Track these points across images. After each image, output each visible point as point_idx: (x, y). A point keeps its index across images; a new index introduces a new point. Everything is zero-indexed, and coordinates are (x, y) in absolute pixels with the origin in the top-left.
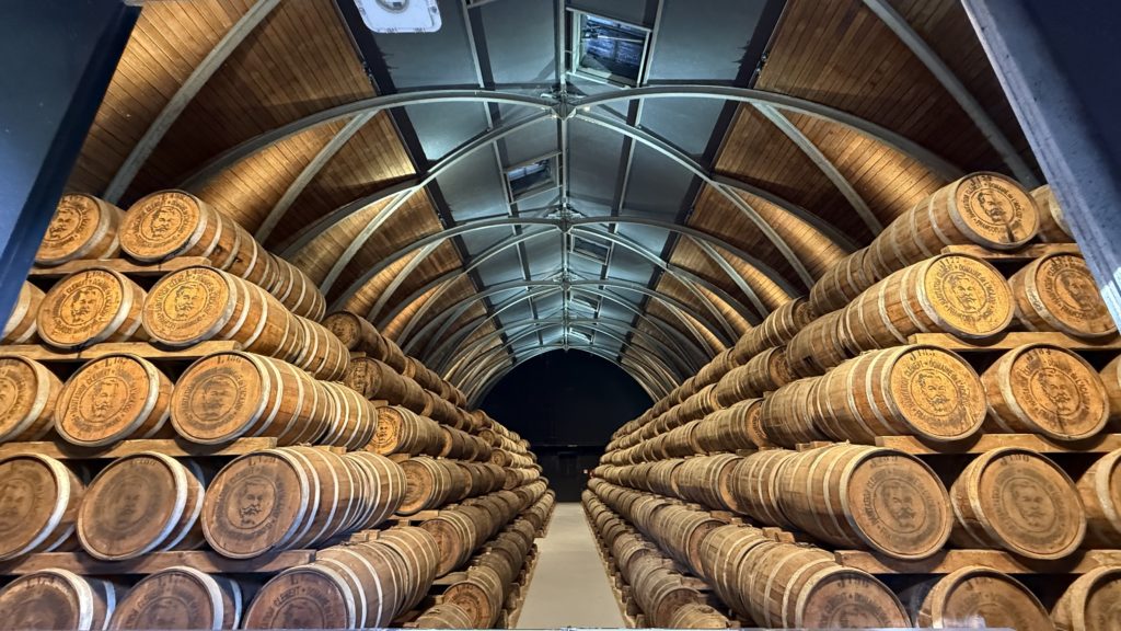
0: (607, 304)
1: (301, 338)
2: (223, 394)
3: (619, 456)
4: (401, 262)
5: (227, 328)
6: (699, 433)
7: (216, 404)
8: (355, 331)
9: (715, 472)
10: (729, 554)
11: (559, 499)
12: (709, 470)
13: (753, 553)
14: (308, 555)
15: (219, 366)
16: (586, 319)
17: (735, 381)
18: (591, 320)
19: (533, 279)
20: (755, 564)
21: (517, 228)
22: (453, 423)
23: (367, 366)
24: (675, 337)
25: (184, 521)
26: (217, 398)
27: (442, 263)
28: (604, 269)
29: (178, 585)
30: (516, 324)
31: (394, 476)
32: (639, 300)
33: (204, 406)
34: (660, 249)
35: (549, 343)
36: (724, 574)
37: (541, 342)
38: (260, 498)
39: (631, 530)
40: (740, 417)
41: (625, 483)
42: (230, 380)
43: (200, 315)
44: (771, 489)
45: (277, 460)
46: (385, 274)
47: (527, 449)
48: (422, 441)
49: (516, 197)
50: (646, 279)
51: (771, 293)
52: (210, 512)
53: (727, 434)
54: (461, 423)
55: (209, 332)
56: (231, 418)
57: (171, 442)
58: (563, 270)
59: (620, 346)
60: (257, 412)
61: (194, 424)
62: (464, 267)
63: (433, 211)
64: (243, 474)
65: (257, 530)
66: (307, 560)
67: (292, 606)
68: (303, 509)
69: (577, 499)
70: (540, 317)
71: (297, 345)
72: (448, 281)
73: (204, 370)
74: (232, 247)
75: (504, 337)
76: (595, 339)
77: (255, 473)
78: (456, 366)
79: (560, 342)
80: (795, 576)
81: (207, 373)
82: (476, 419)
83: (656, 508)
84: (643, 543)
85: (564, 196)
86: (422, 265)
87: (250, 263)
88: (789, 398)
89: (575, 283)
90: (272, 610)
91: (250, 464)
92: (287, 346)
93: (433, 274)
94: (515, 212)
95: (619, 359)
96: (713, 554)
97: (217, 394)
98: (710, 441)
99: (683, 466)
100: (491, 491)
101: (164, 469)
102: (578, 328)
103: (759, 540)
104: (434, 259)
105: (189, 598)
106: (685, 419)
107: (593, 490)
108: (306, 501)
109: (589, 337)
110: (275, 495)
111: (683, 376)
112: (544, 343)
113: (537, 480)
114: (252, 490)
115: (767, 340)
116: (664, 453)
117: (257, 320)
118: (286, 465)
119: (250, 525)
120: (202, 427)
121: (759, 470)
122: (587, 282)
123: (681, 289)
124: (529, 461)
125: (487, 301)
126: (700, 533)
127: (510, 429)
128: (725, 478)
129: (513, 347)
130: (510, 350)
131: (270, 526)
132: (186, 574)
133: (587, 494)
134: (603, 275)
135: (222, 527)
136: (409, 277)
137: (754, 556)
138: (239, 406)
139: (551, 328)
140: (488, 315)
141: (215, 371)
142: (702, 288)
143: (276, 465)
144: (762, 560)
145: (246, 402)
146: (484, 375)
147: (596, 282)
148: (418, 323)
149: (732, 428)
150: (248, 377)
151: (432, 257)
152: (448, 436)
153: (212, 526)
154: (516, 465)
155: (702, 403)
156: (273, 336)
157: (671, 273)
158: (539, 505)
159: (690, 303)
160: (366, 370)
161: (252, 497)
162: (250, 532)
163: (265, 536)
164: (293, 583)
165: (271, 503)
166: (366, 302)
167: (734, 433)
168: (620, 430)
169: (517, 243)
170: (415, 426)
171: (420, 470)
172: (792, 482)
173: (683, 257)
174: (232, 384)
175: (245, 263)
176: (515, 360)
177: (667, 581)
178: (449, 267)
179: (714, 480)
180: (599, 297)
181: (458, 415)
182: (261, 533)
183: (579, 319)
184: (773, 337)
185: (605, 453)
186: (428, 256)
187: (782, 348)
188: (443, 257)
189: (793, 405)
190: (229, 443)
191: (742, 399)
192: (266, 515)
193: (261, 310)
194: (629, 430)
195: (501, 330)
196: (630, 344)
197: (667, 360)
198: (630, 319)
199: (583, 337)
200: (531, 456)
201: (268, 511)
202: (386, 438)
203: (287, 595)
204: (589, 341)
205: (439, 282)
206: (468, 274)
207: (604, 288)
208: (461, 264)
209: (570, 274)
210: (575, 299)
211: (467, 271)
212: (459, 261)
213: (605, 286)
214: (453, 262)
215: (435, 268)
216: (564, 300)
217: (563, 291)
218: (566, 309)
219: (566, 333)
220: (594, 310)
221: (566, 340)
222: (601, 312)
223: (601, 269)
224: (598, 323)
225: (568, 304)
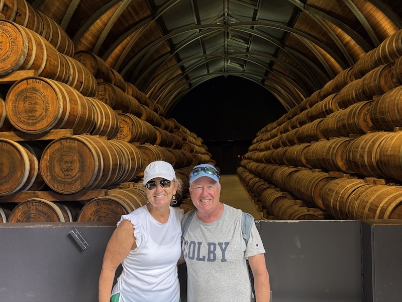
0: (256, 40)
1: (68, 68)
2: (35, 104)
3: (262, 145)
4: (109, 13)
5: (27, 61)
6: (322, 126)
7: (33, 110)
8: (93, 64)
9: (334, 148)
10: (342, 192)
12: (330, 147)
13: (358, 191)
14: (104, 192)
15: (29, 86)
16: (241, 53)
17: (352, 90)
18: (244, 53)
19: (202, 23)
20: (359, 196)
22: (159, 126)
23: (105, 88)
25: (31, 176)
26: (33, 106)
27: (137, 13)
28: (256, 12)
29: (38, 207)
30: (191, 58)
31: (136, 153)
32: (280, 36)
33: (26, 112)
35: (213, 72)
36: (338, 203)
37: (208, 71)
38: (71, 163)
39: (273, 187)
40: (355, 114)
41: (268, 161)
42: (37, 95)
43: (8, 53)
44: (373, 155)
45: (76, 142)
46: (99, 23)
47: (201, 143)
48: (145, 135)
50: (287, 19)
51: (383, 25)
52: (45, 170)
53: (344, 126)
54: (163, 125)
55: (17, 64)
56: (43, 118)
57: (12, 133)
58: (224, 14)
59: (265, 72)
60: (58, 114)
61: (23, 122)
62: (152, 16)
64: (59, 150)
65: (74, 179)
66: (104, 194)
67: (100, 216)
68: (97, 168)
69: (234, 172)
70: (207, 53)
71: (66, 72)
72: (142, 27)
73: (20, 89)
74: (13, 5)
75: (183, 68)
76: (246, 68)
77: (65, 149)
78: (152, 90)
79: (221, 71)
80: (386, 200)
81: (22, 91)
82: (171, 123)
83: (291, 173)
84: (281, 193)
87: (26, 17)
88: (393, 98)
89: (233, 25)
90: (90, 219)
91: (61, 144)
92: (61, 74)
93: (131, 22)
95: (263, 81)
96: (331, 194)
97: (31, 104)
98: (330, 131)
99: (311, 147)
100: (185, 166)
101: (12, 148)
102: (234, 60)
103: (362, 184)
104: (131, 10)
105: (45, 213)
106: (312, 118)
107: (245, 167)
108: (97, 164)
109: (242, 66)
110: (79, 160)
111: (309, 92)
112: (210, 72)
114: (66, 159)
115: (379, 60)
116: (296, 141)
117: (41, 56)
118: (82, 144)
119: (69, 177)
120: (28, 124)
121: (367, 144)
122: (241, 23)
123: (313, 25)
124: (203, 150)
125: (170, 42)
126: (321, 184)
127: (190, 131)
128: (340, 152)
129: (189, 76)
130: (187, 78)
131: (80, 177)
132: (40, 202)
133: (240, 169)
134: (254, 18)
135: (54, 178)
137: (359, 192)
138: (47, 111)
139: (215, 60)
140: (171, 52)
141: (26, 90)
142: (330, 23)
143: (76, 144)
144: (364, 194)
145: (50, 108)
146: (171, 96)
147: (248, 23)
148: (124, 60)
149: (348, 121)
150: (48, 93)
152: (158, 133)
153: (48, 178)
154: (196, 152)
155: (325, 107)
156: (52, 67)
157: (307, 12)
159: (319, 36)
160: (105, 90)
161: (67, 162)
162: (70, 180)
163: (79, 182)
164: (98, 206)
165: (78, 165)
166: (88, 45)
167: (348, 125)
168: (263, 130)
170: (140, 125)
171: (148, 152)
172: (390, 149)
174: (39, 98)
175: (23, 16)
176: (190, 85)
177: (299, 211)
178: (142, 16)
179: (332, 154)
180: (251, 35)
182: (76, 181)
183: (235, 53)
184: (385, 57)
185: (252, 145)
187: (390, 65)
188: (137, 8)
189: (396, 102)
190: (46, 133)
191: (355, 102)
192: (77, 172)
193: (43, 49)
194: (269, 129)
196: (272, 69)
198: (272, 51)
199: (237, 66)
200: (204, 147)
201: (77, 170)
202: (124, 133)
203: (97, 211)
204: (242, 69)
205: (136, 29)
206: (156, 20)
207: (255, 28)
208: (150, 14)
209: (229, 18)
210: (232, 38)
211: (155, 19)
212: (149, 11)
213: (255, 26)
214: (145, 12)
215: (132, 17)
216: (224, 39)
217: (224, 32)
218: (226, 46)
219: (226, 64)
220: (246, 46)
221: (226, 69)
222: (252, 47)
223: (253, 12)
224: (249, 55)
225: (227, 42)
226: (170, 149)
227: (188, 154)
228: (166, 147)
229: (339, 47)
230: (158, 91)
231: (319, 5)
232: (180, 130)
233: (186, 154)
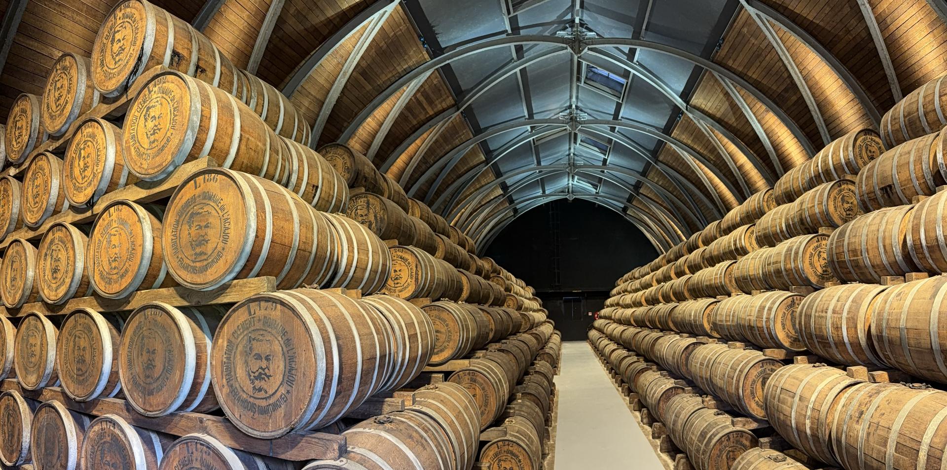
0: (618, 149)
3: (628, 298)
4: (386, 106)
11: (564, 339)
16: (593, 166)
18: (598, 167)
19: (536, 117)
21: (519, 49)
22: (467, 267)
24: (687, 189)
27: (431, 102)
28: (619, 107)
30: (517, 171)
32: (652, 146)
34: (681, 88)
35: (553, 191)
37: (544, 192)
46: (370, 123)
47: (534, 295)
49: (516, 6)
54: (473, 268)
58: (571, 106)
59: (628, 195)
62: (456, 106)
63: (415, 36)
69: (584, 337)
70: (543, 164)
72: (440, 124)
75: (504, 187)
78: (456, 219)
79: (563, 192)
82: (486, 264)
85: (578, 7)
86: (408, 107)
89: (584, 122)
93: (422, 117)
94: (516, 28)
95: (625, 209)
102: (584, 177)
104: (422, 99)
107: (600, 330)
109: (595, 186)
111: (691, 228)
112: (547, 192)
113: (545, 322)
122: (596, 121)
123: (698, 136)
124: (535, 305)
125: (484, 146)
127: (516, 277)
130: (510, 201)
133: (593, 333)
134: (616, 116)
136: (396, 123)
139: (555, 175)
142: (721, 135)
146: (485, 227)
147: (607, 122)
148: (412, 175)
151: (419, 95)
152: (464, 280)
154: (527, 309)
157: (690, 116)
158: (550, 345)
169: (517, 70)
170: (432, 266)
173: (704, 99)
178: (439, 107)
180: (610, 141)
181: (470, 260)
183: (585, 166)
185: (610, 297)
186: (415, 94)
188: (432, 95)
194: (637, 275)
195: (500, 180)
197: (675, 212)
198: (639, 166)
199: (589, 187)
200: (538, 301)
204: (594, 190)
205: (431, 126)
206: (462, 112)
207: (616, 131)
208: (453, 102)
209: (579, 112)
210: (582, 143)
211: (461, 110)
212: (451, 98)
213: (617, 127)
214: (444, 100)
215: (424, 109)
216: (570, 145)
217: (570, 133)
218: (572, 155)
219: (571, 182)
220: (602, 156)
221: (570, 190)
222: (611, 159)
223: (615, 107)
224: (606, 171)
225: (574, 149)
226: (486, 307)
227: (515, 314)
228: (479, 304)
229: (732, 169)
230: (467, 219)
231: (707, 109)
232: (501, 275)
233: (512, 314)
